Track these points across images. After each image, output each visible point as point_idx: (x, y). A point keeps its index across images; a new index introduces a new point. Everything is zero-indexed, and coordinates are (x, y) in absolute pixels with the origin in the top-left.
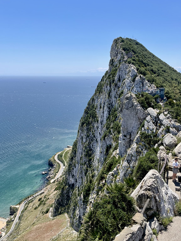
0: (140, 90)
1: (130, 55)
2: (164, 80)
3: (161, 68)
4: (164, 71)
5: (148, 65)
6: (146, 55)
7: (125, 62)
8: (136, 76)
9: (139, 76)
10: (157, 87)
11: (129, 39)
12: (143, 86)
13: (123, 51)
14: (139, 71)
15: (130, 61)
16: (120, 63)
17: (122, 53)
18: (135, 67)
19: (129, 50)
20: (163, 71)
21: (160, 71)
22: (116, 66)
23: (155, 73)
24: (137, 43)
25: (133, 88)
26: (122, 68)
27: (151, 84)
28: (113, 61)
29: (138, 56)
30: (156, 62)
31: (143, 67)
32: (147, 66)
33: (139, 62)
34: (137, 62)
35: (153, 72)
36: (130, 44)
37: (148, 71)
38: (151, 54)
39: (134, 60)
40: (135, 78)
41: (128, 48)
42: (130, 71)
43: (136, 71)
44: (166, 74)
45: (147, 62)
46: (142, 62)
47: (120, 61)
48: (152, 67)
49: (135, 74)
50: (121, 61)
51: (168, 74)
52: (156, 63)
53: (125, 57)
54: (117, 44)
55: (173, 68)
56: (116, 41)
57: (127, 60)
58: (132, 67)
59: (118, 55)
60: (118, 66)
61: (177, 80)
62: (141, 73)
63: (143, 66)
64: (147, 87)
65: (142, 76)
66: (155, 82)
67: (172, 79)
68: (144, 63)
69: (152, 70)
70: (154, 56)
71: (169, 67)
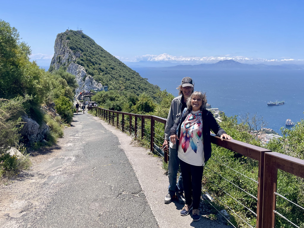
0: (90, 87)
1: (78, 55)
2: (111, 78)
3: (110, 65)
4: (113, 69)
5: (96, 63)
6: (94, 51)
7: (74, 62)
8: (86, 76)
9: (88, 76)
10: (103, 85)
11: (73, 31)
12: (92, 84)
13: (71, 50)
14: (87, 72)
15: (79, 62)
16: (68, 62)
17: (70, 53)
18: (84, 69)
19: (76, 48)
20: (111, 68)
21: (108, 69)
22: (65, 65)
23: (103, 71)
24: (84, 36)
25: (84, 86)
26: (72, 68)
27: (98, 83)
28: (60, 59)
29: (85, 54)
30: (105, 58)
31: (91, 66)
32: (95, 65)
33: (87, 61)
34: (85, 62)
35: (101, 70)
36: (76, 41)
37: (97, 69)
38: (99, 48)
39: (82, 60)
40: (85, 78)
41: (75, 47)
42: (79, 72)
43: (85, 72)
44: (113, 72)
45: (94, 60)
46: (90, 61)
47: (68, 60)
48: (100, 66)
49: (85, 74)
50: (70, 60)
51: (116, 71)
52: (105, 60)
53: (73, 56)
54: (62, 40)
55: (123, 64)
56: (60, 37)
57: (76, 61)
58: (81, 68)
59: (65, 53)
60: (66, 64)
61: (125, 77)
62: (90, 74)
63: (91, 64)
64: (95, 85)
65: (90, 76)
66: (102, 80)
67: (120, 76)
68: (92, 62)
69: (100, 69)
70: (102, 50)
71: (119, 62)
